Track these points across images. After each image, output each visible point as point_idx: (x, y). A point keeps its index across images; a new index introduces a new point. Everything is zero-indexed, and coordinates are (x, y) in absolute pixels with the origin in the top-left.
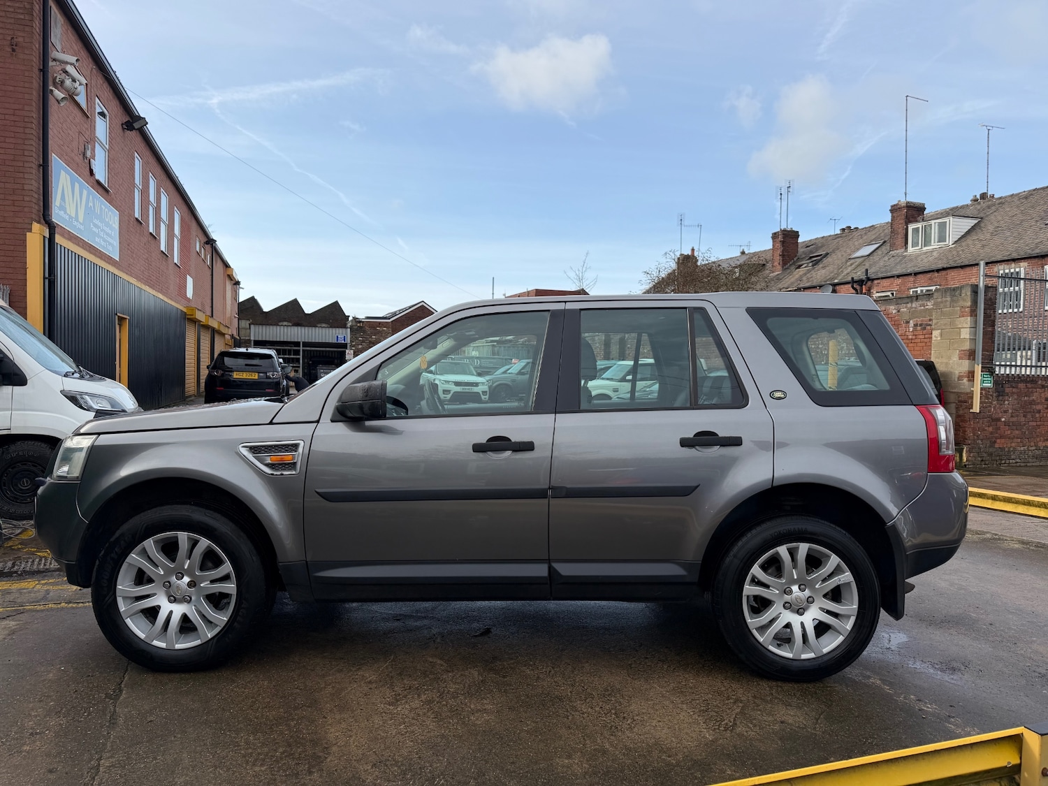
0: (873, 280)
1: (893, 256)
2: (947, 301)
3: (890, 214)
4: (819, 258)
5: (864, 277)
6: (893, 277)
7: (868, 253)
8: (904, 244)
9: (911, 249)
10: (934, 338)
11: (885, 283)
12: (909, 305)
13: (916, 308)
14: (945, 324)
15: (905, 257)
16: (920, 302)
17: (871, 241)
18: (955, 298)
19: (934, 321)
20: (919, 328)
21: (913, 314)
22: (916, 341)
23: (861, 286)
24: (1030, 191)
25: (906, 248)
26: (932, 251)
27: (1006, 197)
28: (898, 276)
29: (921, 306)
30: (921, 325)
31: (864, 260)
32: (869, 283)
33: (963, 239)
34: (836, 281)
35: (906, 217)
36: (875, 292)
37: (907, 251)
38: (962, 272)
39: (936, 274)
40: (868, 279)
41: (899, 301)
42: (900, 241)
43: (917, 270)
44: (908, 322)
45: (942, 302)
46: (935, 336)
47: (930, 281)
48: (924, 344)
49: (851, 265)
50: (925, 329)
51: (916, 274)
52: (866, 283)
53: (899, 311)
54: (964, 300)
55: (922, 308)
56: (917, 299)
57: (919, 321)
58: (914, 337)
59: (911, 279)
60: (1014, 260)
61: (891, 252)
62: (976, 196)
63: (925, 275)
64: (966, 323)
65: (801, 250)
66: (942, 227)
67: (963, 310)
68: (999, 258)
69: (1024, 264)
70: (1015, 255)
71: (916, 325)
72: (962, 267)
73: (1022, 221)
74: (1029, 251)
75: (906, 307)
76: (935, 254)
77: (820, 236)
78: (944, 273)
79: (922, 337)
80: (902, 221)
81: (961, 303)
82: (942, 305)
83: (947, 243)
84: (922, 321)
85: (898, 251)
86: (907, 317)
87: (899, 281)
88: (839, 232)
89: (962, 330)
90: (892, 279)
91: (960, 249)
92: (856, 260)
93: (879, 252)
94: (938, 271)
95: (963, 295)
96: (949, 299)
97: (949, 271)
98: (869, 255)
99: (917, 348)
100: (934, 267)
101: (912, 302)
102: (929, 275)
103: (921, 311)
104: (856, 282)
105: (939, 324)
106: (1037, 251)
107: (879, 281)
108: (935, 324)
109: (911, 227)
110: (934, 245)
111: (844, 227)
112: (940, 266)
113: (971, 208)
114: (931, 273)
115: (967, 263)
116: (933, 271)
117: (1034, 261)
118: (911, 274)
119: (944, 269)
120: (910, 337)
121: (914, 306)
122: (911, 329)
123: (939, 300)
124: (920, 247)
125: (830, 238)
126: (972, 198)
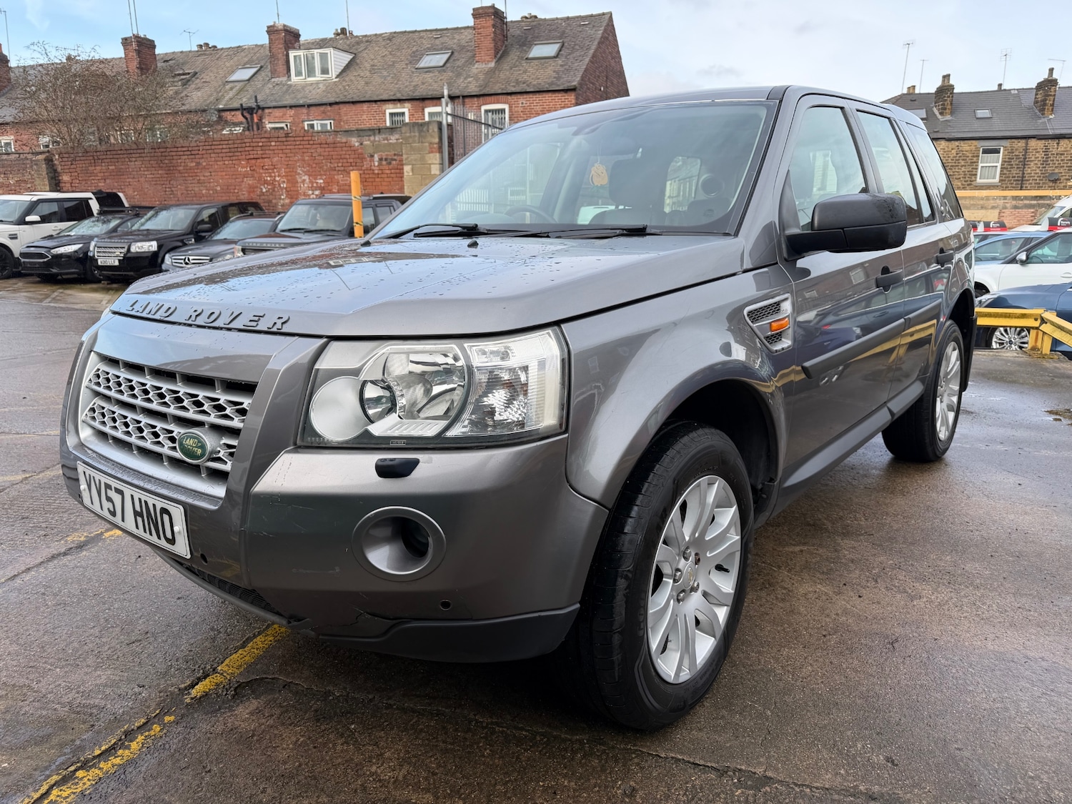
0: (263, 109)
1: (277, 84)
2: (415, 136)
3: (267, 36)
4: (188, 76)
5: (254, 105)
6: (285, 107)
7: (247, 78)
8: (285, 72)
9: (295, 78)
10: (405, 174)
11: (277, 113)
12: (372, 138)
13: (379, 141)
14: (416, 160)
15: (290, 86)
16: (384, 136)
17: (245, 64)
18: (423, 134)
19: (404, 157)
20: (384, 163)
21: (377, 147)
22: (383, 176)
23: (252, 114)
24: (391, 33)
25: (289, 76)
26: (318, 83)
27: (370, 36)
28: (291, 107)
29: (384, 140)
30: (386, 160)
31: (246, 85)
32: (260, 111)
33: (344, 74)
34: (221, 106)
35: (285, 41)
36: (267, 122)
37: (290, 80)
38: (353, 107)
39: (329, 108)
40: (259, 107)
41: (361, 133)
42: (282, 68)
43: (309, 102)
44: (372, 156)
45: (410, 137)
46: (407, 172)
47: (323, 115)
48: (390, 179)
49: (231, 89)
50: (390, 163)
51: (309, 106)
52: (257, 111)
53: (361, 144)
54: (432, 136)
55: (386, 142)
56: (379, 132)
57: (384, 155)
58: (380, 172)
59: (305, 110)
60: (399, 100)
61: (273, 80)
62: (337, 30)
63: (318, 107)
64: (436, 160)
65: (160, 64)
66: (324, 57)
67: (432, 146)
68: (385, 97)
69: (408, 105)
70: (399, 96)
71: (381, 159)
72: (354, 103)
73: (394, 62)
74: (411, 93)
75: (369, 140)
76: (321, 86)
77: (178, 50)
78: (336, 107)
79: (388, 172)
80: (281, 46)
81: (429, 139)
82: (411, 140)
83: (330, 76)
84: (387, 155)
85: (281, 79)
86: (370, 151)
87: (292, 112)
88: (196, 49)
89: (432, 166)
90: (284, 109)
91: (344, 84)
92: (236, 84)
93: (259, 77)
94: (331, 104)
95: (430, 131)
96: (417, 134)
97: (341, 106)
98: (249, 80)
99: (385, 183)
100: (325, 100)
101: (374, 135)
102: (322, 108)
103: (385, 144)
104: (245, 109)
105: (409, 159)
106: (417, 94)
107: (270, 110)
108: (406, 159)
109: (292, 54)
110: (318, 77)
111: (202, 44)
112: (332, 100)
113: (341, 42)
114: (324, 107)
115: (358, 99)
116: (325, 104)
117: (416, 103)
118: (304, 106)
119: (337, 103)
120: (376, 172)
121: (377, 139)
122: (376, 164)
123: (408, 135)
124: (304, 77)
125: (191, 55)
126: (334, 31)
